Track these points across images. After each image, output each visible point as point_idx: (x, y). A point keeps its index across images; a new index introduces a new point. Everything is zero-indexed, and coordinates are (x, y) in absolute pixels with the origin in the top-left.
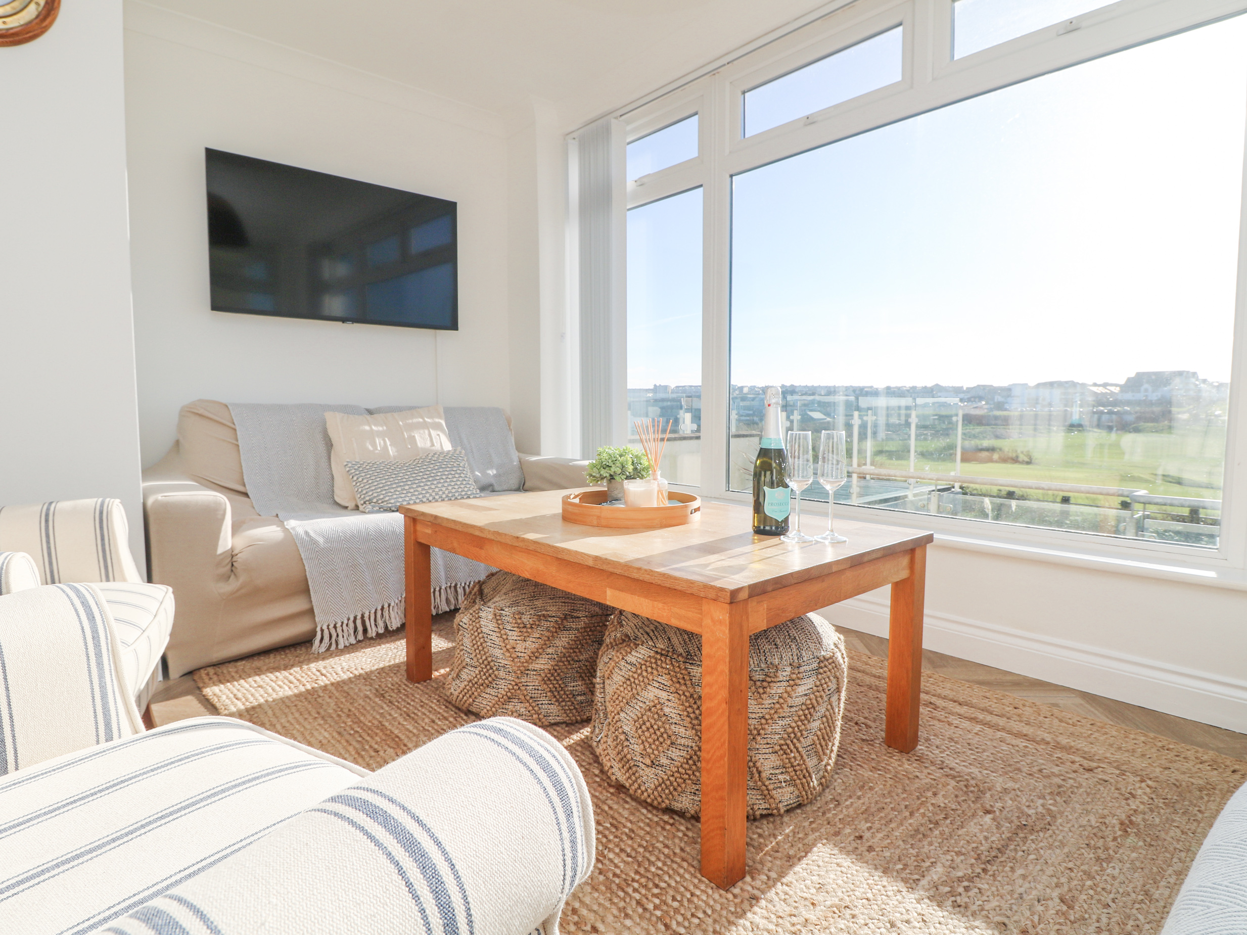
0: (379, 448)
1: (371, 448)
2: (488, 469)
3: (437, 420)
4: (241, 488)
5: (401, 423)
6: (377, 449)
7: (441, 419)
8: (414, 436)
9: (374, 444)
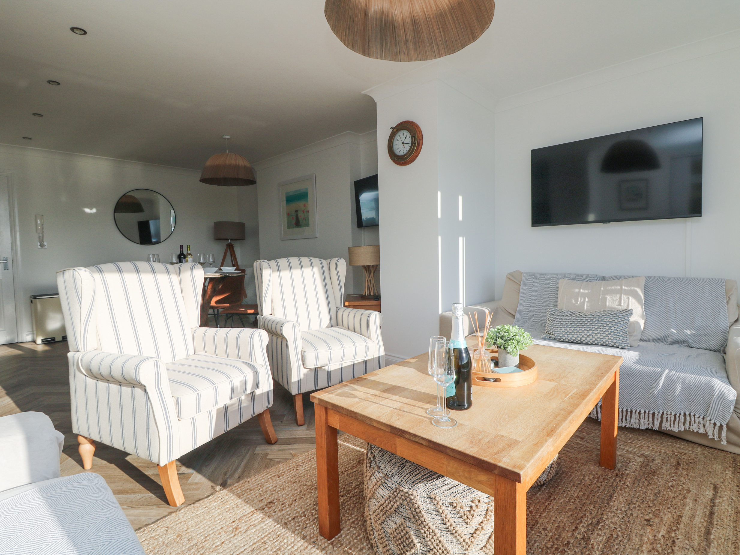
0: (579, 303)
1: (574, 302)
2: (687, 328)
3: (633, 288)
4: (513, 313)
5: (602, 289)
6: (577, 303)
7: (638, 287)
8: (606, 298)
9: (576, 301)
